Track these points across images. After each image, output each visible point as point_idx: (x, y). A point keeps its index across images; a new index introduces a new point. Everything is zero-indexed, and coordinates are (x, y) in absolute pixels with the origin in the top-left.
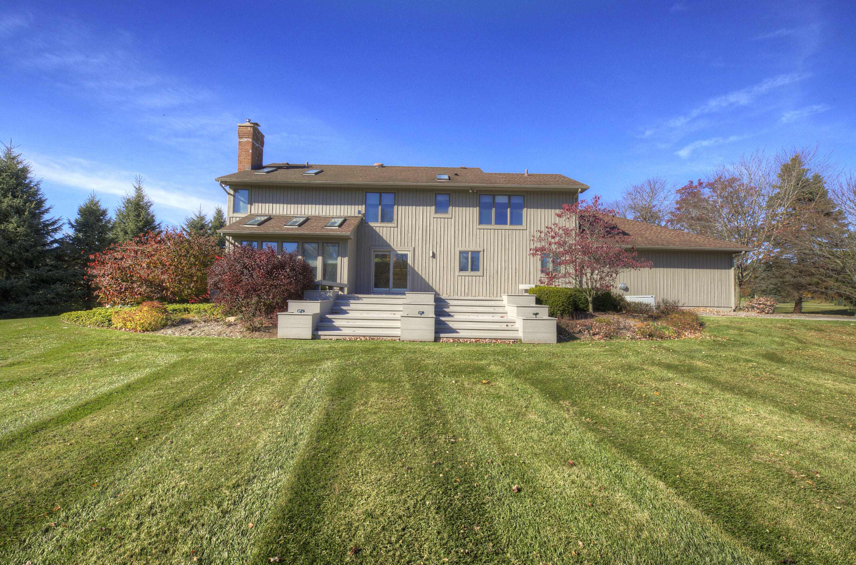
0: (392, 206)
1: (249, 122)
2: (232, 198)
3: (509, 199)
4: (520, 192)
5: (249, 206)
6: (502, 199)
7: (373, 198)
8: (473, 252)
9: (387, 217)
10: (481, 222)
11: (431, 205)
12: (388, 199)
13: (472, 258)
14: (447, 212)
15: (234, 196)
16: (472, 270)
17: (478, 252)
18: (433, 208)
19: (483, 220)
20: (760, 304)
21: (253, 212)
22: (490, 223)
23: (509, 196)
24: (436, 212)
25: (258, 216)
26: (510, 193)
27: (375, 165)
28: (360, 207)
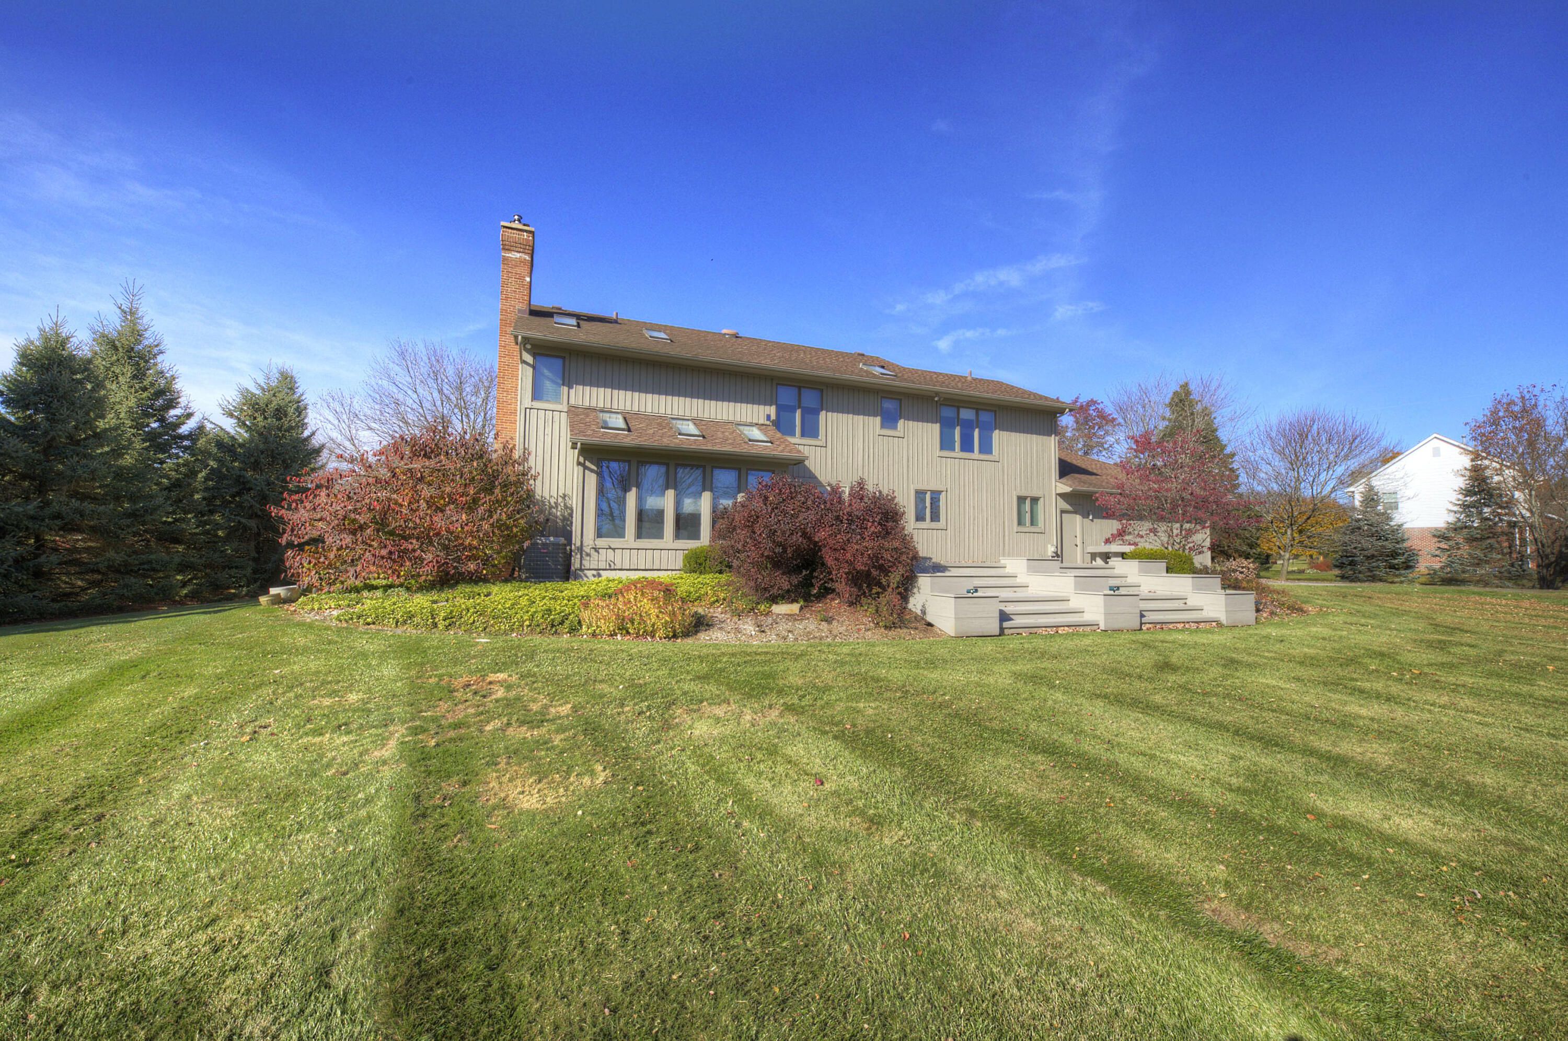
0: (816, 412)
1: (519, 221)
2: (530, 370)
3: (977, 414)
4: (992, 405)
5: (566, 389)
6: (967, 414)
7: (787, 395)
8: (933, 492)
9: (810, 430)
10: (942, 448)
11: (875, 415)
12: (810, 399)
13: (932, 499)
14: (895, 428)
15: (534, 367)
16: (932, 520)
17: (940, 492)
18: (878, 419)
19: (946, 444)
20: (1243, 567)
21: (572, 402)
22: (952, 449)
23: (977, 410)
24: (883, 426)
25: (602, 411)
26: (979, 405)
27: (724, 331)
28: (767, 408)
